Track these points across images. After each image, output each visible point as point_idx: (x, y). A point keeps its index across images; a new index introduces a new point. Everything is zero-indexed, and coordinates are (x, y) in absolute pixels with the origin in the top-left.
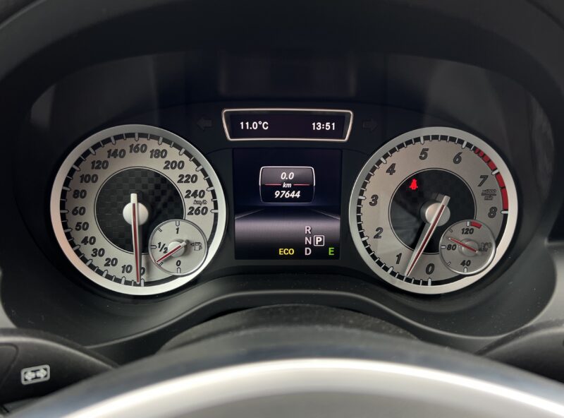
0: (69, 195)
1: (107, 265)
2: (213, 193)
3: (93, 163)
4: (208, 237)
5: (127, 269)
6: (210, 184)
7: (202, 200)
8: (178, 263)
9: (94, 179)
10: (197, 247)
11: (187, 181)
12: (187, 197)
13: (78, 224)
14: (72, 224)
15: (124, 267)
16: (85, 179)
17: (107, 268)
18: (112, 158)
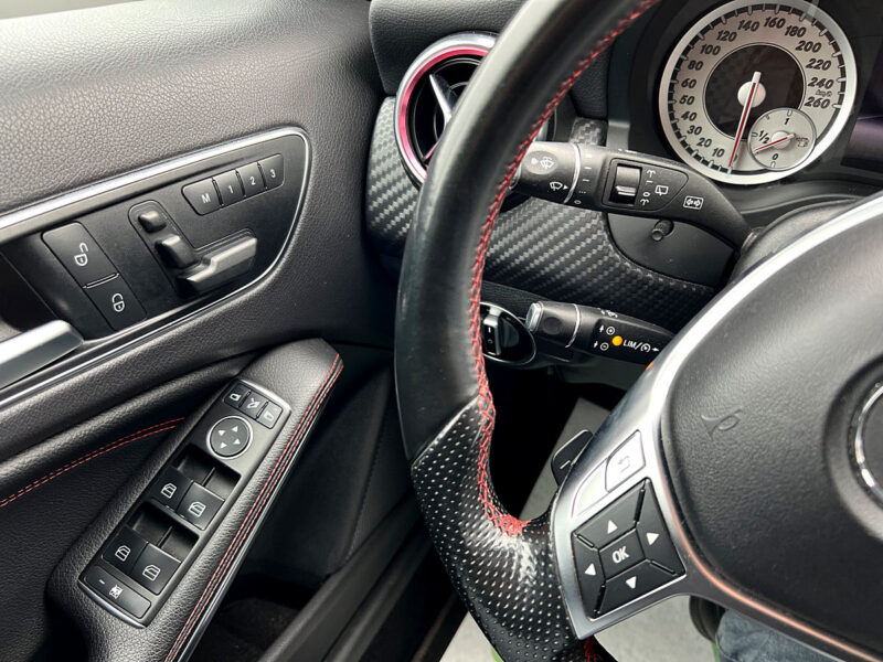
0: (685, 65)
1: (700, 144)
2: (843, 84)
3: (720, 33)
4: (818, 135)
5: (719, 152)
6: (843, 74)
7: (826, 91)
8: (775, 157)
9: (716, 50)
10: (802, 144)
11: (817, 67)
12: (811, 85)
13: (684, 97)
14: (677, 96)
15: (716, 150)
16: (707, 49)
17: (698, 147)
18: (742, 29)
